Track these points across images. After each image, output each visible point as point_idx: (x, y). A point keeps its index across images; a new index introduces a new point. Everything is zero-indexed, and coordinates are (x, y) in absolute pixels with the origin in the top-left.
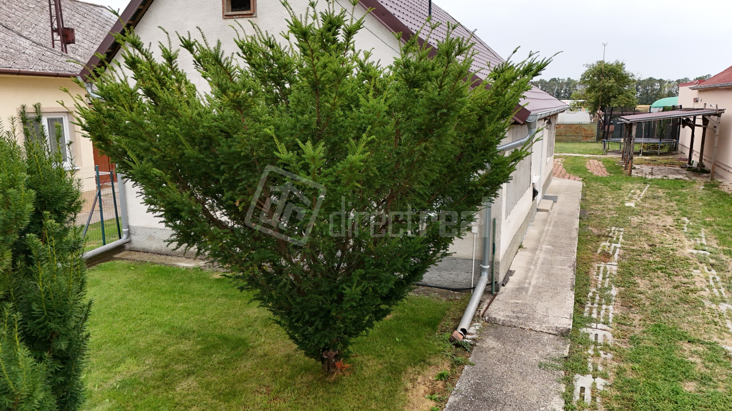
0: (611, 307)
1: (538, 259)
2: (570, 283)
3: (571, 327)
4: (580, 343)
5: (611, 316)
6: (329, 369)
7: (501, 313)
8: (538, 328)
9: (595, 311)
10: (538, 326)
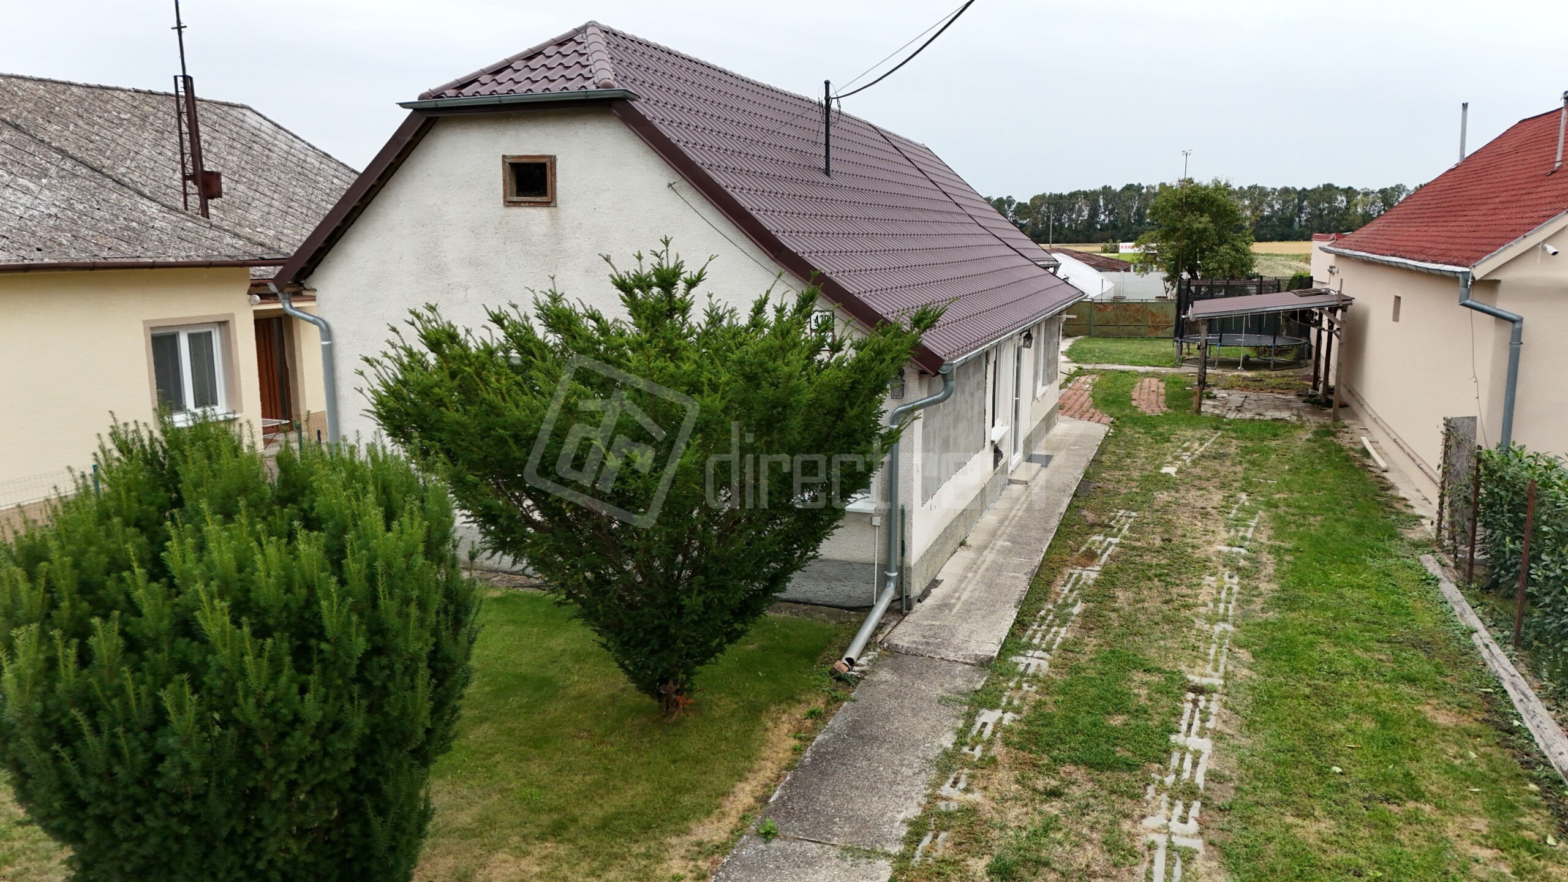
0: (1063, 630)
1: (983, 562)
2: (1017, 597)
3: (995, 655)
4: (1002, 674)
5: (1059, 640)
6: (667, 708)
7: (907, 639)
8: (952, 656)
9: (1039, 635)
10: (952, 654)
